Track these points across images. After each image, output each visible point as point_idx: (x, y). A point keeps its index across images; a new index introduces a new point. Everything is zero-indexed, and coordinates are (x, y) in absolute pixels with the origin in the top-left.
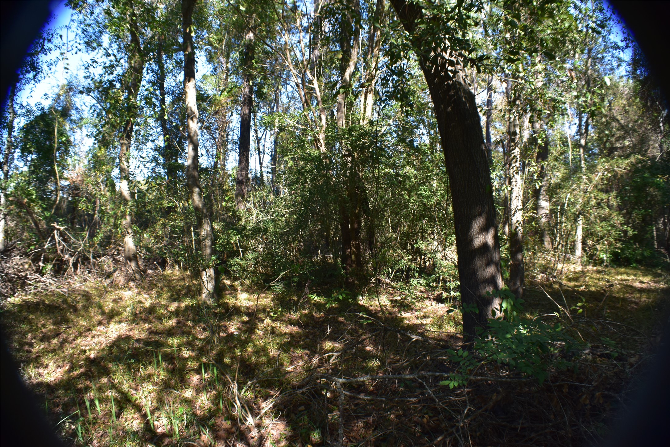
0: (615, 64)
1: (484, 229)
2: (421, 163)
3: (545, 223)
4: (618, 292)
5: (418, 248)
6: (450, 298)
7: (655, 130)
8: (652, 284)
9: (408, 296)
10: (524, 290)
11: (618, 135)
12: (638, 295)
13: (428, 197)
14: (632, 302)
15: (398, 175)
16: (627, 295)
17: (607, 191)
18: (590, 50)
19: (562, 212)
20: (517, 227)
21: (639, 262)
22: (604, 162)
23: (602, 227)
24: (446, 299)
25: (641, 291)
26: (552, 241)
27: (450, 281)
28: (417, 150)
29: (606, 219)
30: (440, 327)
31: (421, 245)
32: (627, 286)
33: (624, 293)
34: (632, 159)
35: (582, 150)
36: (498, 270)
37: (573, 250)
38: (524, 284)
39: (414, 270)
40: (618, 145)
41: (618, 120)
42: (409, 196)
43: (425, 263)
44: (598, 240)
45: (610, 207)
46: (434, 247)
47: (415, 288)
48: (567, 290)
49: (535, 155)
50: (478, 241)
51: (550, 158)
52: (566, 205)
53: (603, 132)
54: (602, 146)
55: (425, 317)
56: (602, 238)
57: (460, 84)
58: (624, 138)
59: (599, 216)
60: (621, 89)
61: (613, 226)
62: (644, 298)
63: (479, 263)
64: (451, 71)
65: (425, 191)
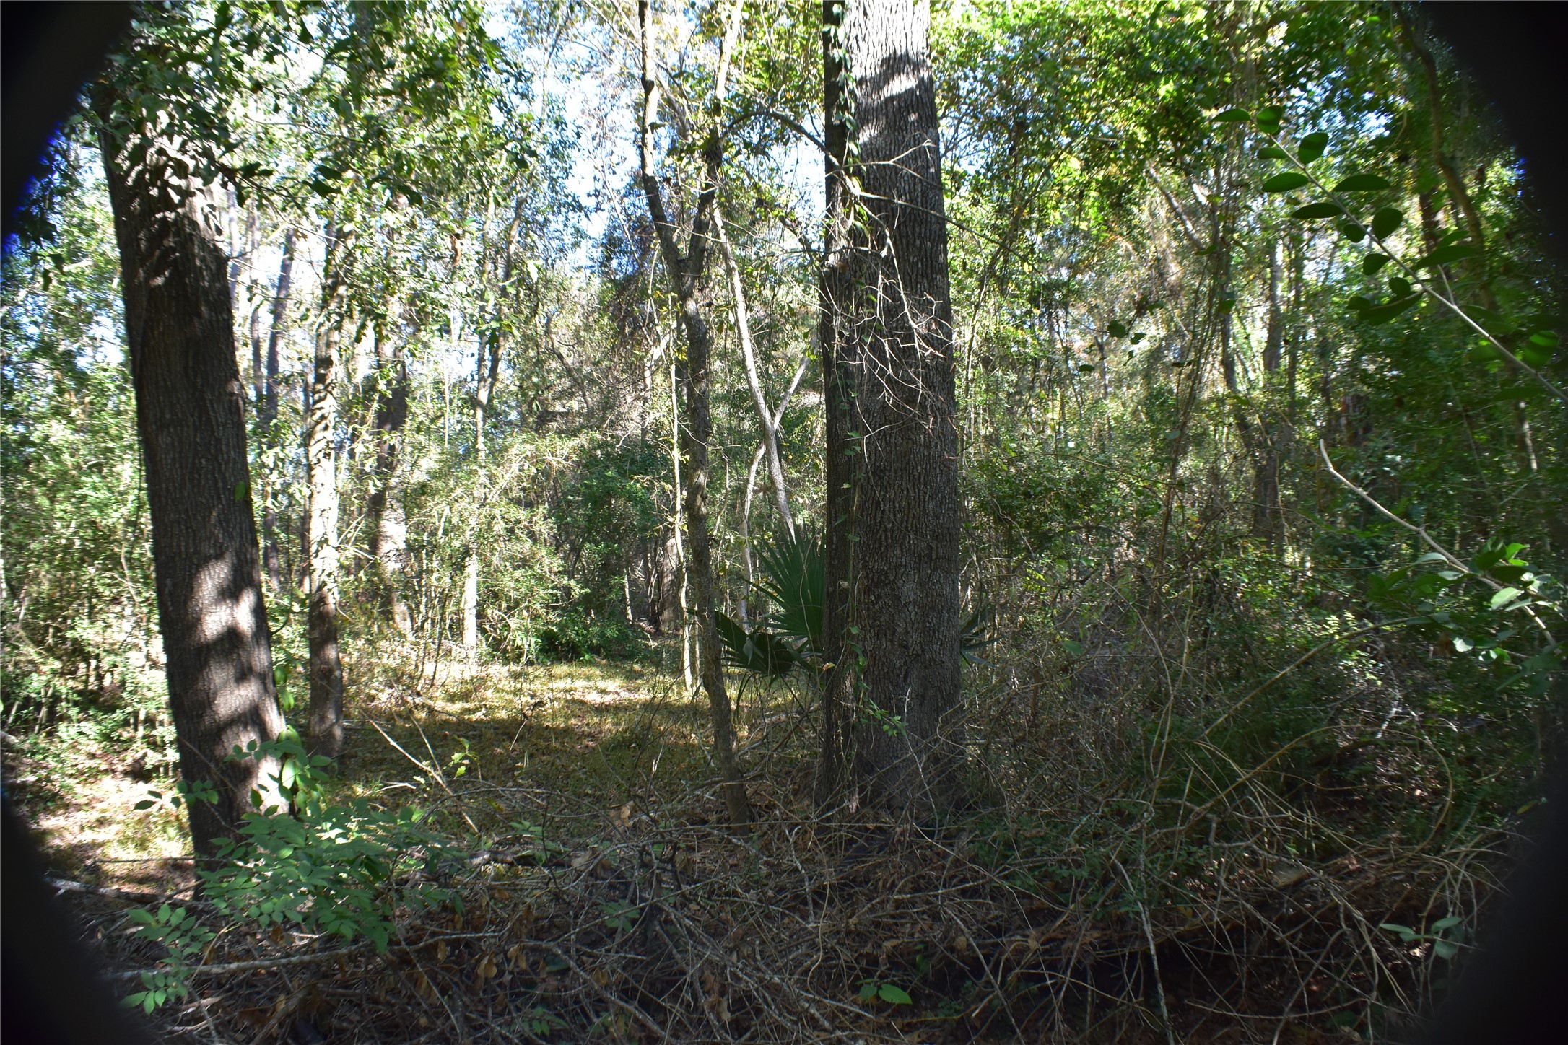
0: (568, 240)
1: (230, 593)
2: (90, 415)
3: (394, 572)
4: (554, 717)
5: (75, 641)
6: (166, 766)
7: (634, 384)
8: (625, 695)
9: (54, 770)
10: (345, 729)
11: (558, 388)
12: (596, 720)
13: (102, 507)
14: (584, 735)
15: (25, 441)
16: (573, 721)
17: (529, 505)
18: (520, 203)
19: (433, 548)
20: (324, 584)
21: (595, 650)
22: (524, 442)
23: (517, 581)
24: (156, 768)
25: (601, 710)
26: (412, 612)
27: (162, 723)
28: (81, 379)
29: (524, 563)
30: (142, 844)
31: (84, 631)
32: (573, 701)
33: (567, 717)
34: (583, 440)
35: (480, 413)
36: (266, 690)
37: (457, 630)
38: (348, 717)
39: (68, 701)
40: (558, 408)
41: (560, 356)
42: (52, 501)
43: (100, 678)
44: (509, 608)
45: (533, 537)
46: (121, 637)
47: (74, 747)
48: (446, 722)
49: (371, 416)
50: (214, 621)
51: (409, 424)
52: (440, 532)
53: (529, 378)
54: (525, 408)
55: (101, 822)
56: (517, 604)
57: (194, 224)
58: (572, 395)
59: (512, 557)
60: (574, 292)
61: (540, 578)
62: (608, 724)
63: (219, 675)
64: (178, 189)
65: (95, 489)
